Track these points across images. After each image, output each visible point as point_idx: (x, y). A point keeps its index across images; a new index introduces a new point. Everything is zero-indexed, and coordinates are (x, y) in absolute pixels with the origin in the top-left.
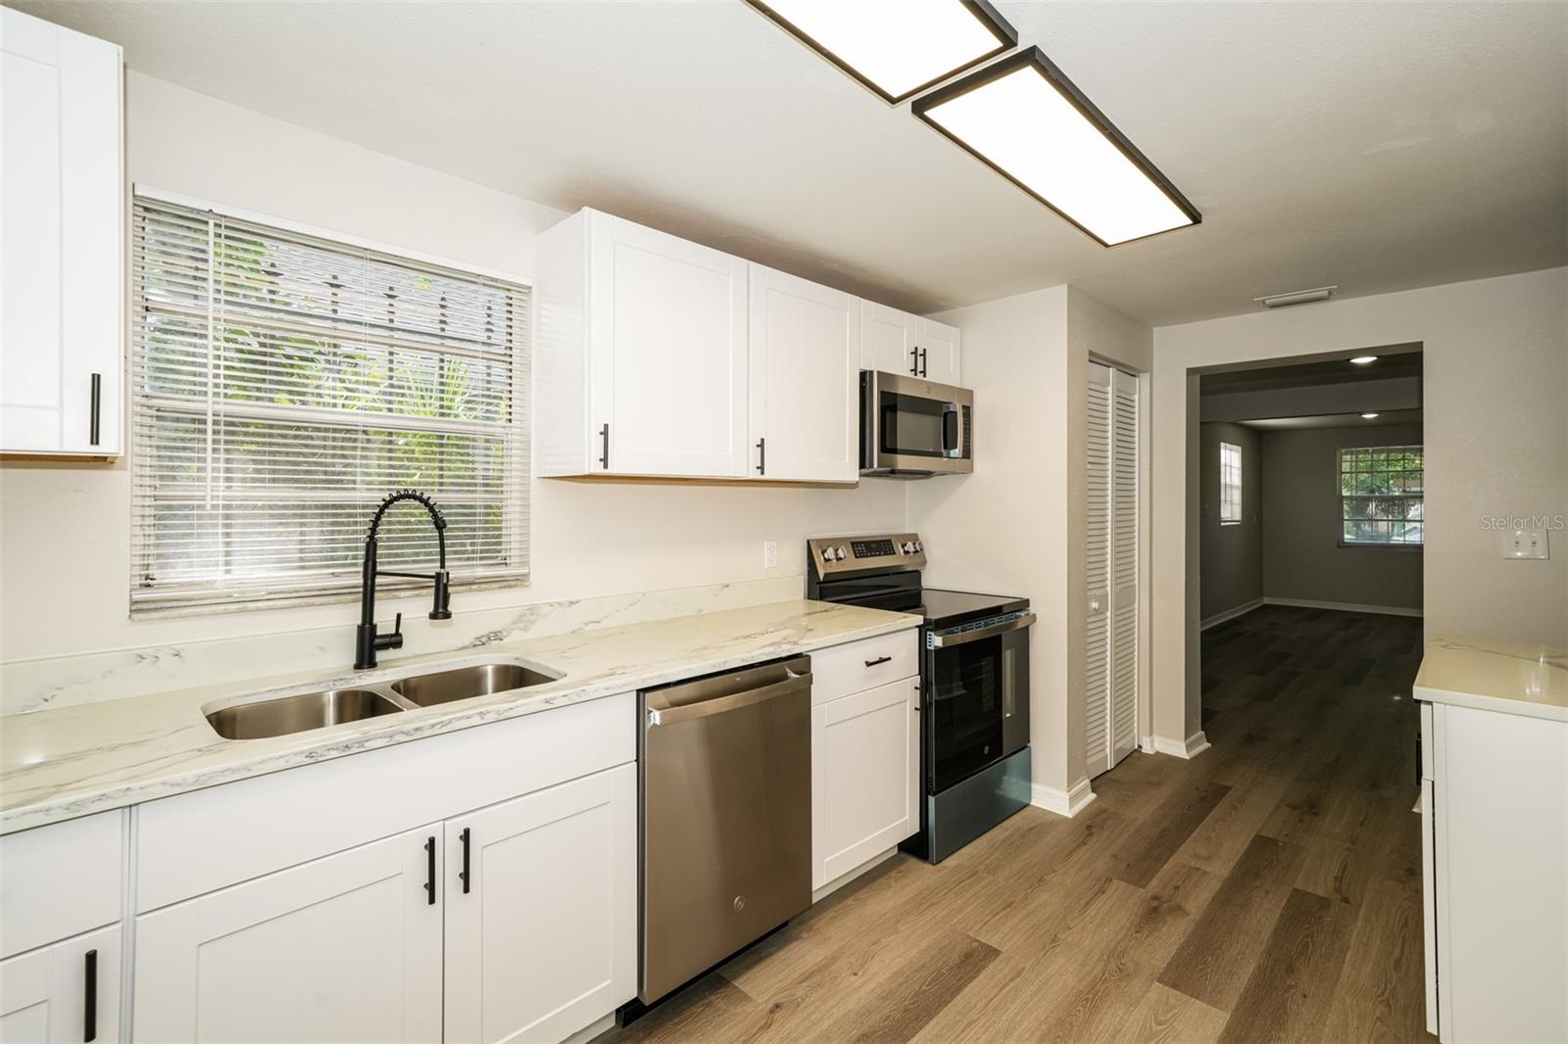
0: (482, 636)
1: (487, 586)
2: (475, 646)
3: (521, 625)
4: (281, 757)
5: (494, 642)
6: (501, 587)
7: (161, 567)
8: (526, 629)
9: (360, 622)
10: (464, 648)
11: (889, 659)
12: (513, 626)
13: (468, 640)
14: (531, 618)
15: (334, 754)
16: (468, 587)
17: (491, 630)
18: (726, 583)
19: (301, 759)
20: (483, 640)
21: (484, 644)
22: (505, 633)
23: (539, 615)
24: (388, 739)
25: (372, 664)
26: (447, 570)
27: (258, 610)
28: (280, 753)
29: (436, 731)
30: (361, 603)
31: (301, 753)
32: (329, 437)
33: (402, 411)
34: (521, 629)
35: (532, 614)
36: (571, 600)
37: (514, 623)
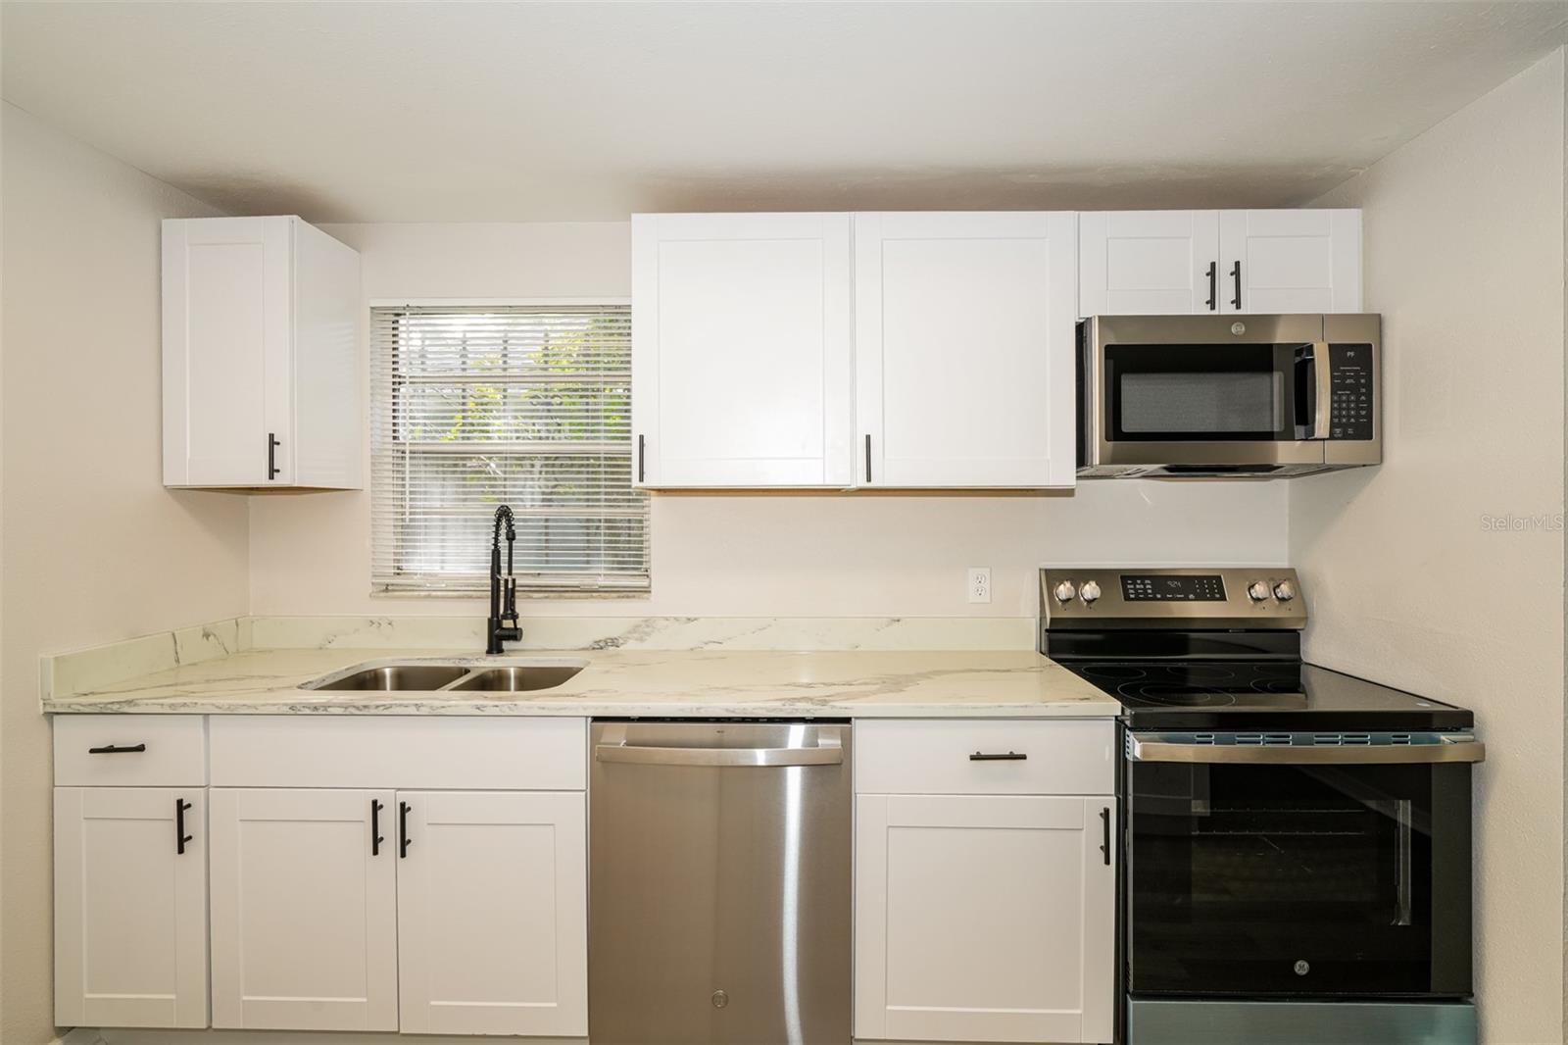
0: (600, 641)
1: (607, 595)
2: (594, 649)
3: (636, 635)
4: (274, 705)
5: (611, 648)
6: (619, 597)
7: (407, 561)
8: (641, 640)
9: (489, 615)
10: (583, 649)
11: (1023, 757)
12: (630, 636)
13: (587, 642)
14: (646, 630)
15: (308, 711)
16: (589, 594)
17: (608, 636)
18: (898, 616)
19: (286, 710)
20: (602, 644)
21: (601, 648)
22: (621, 641)
23: (653, 627)
24: (343, 709)
25: (500, 651)
26: (514, 577)
27: (437, 597)
28: (275, 702)
29: (380, 711)
30: (490, 600)
31: (286, 705)
32: (526, 465)
33: (553, 438)
34: (637, 640)
35: (648, 626)
36: (689, 616)
37: (630, 632)
